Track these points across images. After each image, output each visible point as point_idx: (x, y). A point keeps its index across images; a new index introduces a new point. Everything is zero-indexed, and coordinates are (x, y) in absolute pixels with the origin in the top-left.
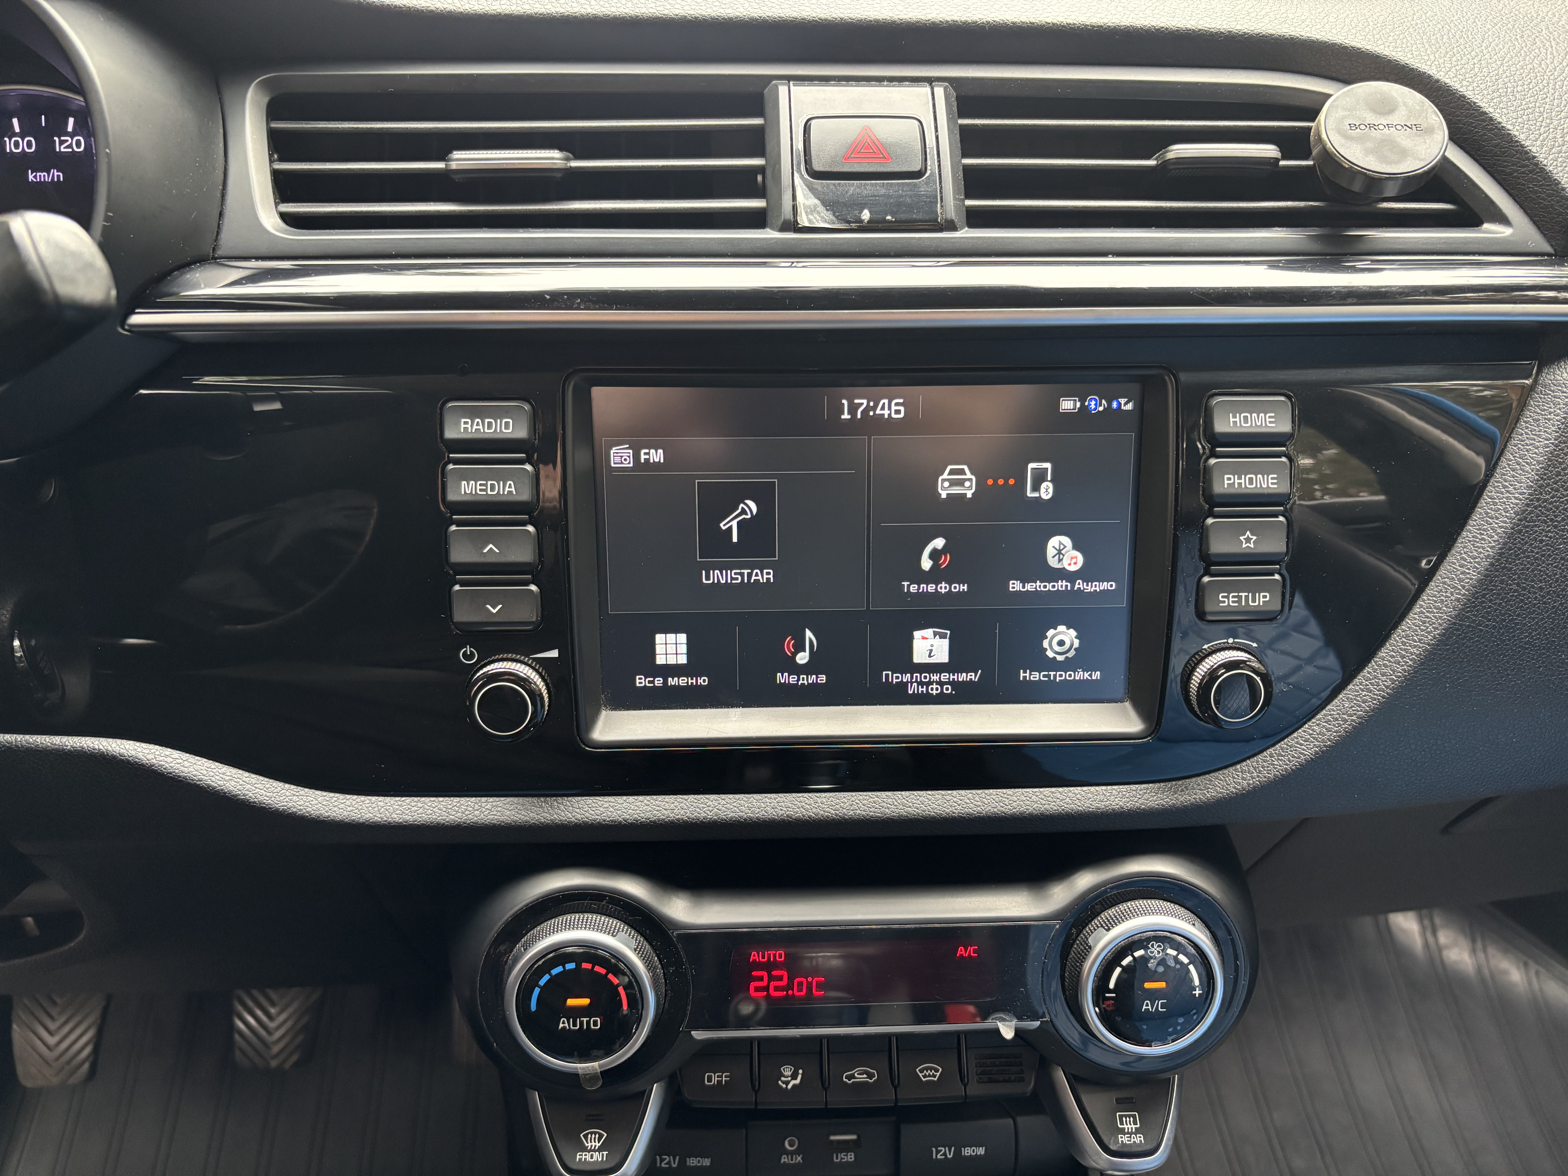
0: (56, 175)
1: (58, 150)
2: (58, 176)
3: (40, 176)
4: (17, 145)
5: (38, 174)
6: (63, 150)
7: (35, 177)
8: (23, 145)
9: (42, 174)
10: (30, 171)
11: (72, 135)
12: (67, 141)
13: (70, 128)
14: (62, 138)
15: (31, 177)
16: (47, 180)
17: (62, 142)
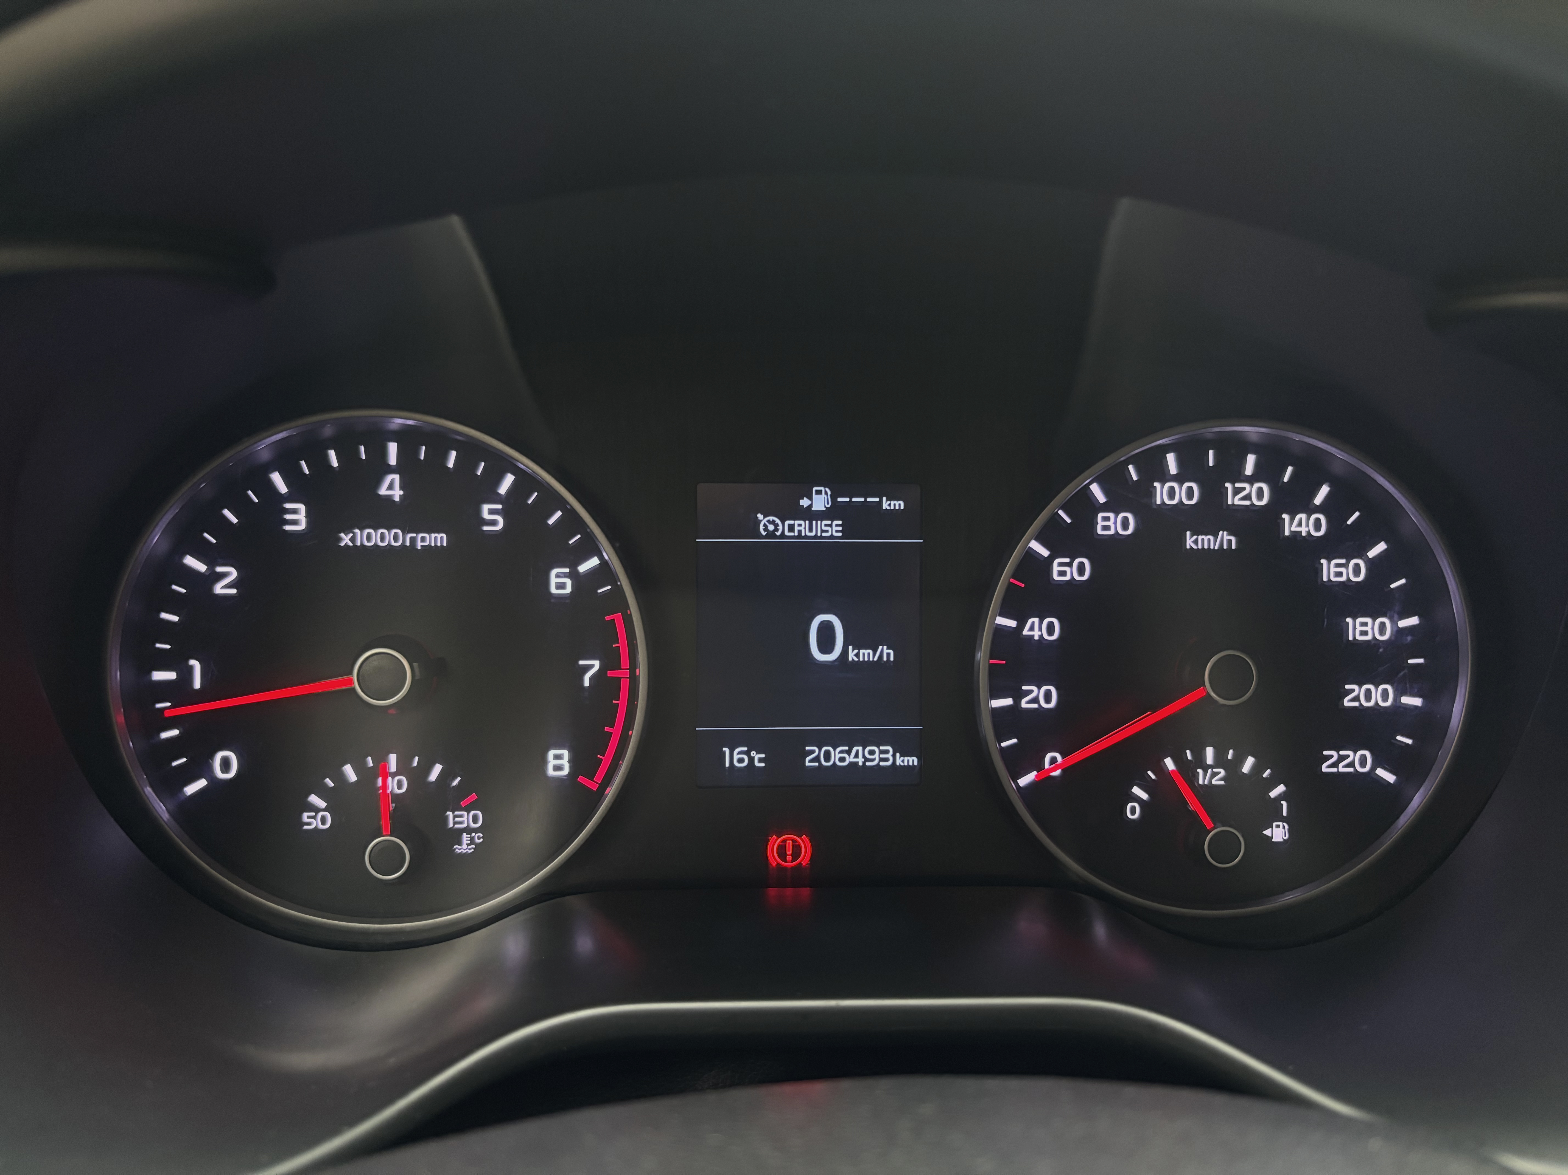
0: (1226, 539)
1: (1230, 502)
2: (1230, 541)
3: (1203, 540)
4: (1172, 493)
5: (1200, 537)
6: (1237, 502)
7: (1196, 542)
8: (1181, 493)
9: (1206, 538)
10: (1188, 533)
11: (1251, 480)
12: (1244, 489)
13: (1249, 470)
14: (1237, 485)
15: (1189, 542)
16: (1212, 547)
17: (1237, 491)
